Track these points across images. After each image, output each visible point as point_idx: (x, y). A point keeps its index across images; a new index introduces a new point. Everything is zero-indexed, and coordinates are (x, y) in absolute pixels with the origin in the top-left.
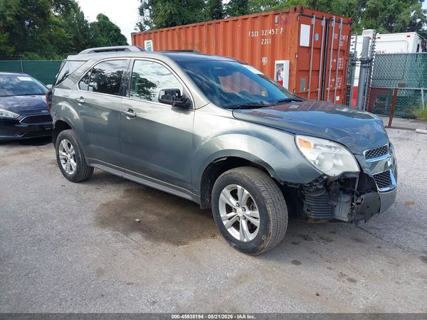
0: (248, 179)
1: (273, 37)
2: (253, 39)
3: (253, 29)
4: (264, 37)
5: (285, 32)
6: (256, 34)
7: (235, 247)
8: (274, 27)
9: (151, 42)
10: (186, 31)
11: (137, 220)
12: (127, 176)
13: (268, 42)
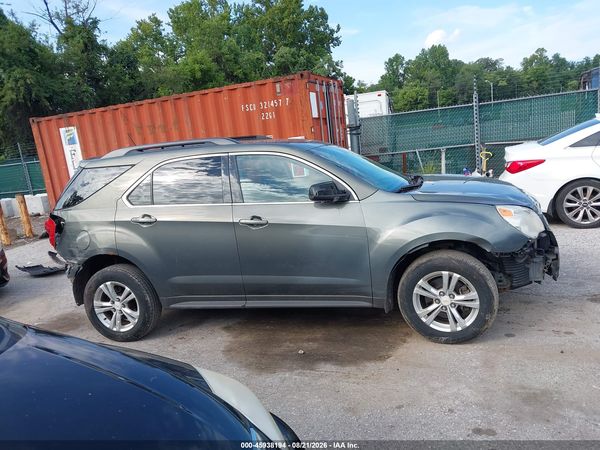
0: (457, 261)
1: (277, 110)
2: (248, 114)
3: (246, 101)
4: (264, 111)
5: (292, 102)
6: (253, 107)
7: (446, 342)
8: (275, 97)
9: (74, 130)
10: (138, 111)
11: (301, 352)
12: (251, 304)
13: (270, 116)
